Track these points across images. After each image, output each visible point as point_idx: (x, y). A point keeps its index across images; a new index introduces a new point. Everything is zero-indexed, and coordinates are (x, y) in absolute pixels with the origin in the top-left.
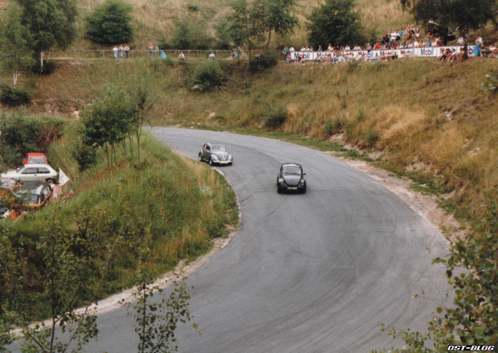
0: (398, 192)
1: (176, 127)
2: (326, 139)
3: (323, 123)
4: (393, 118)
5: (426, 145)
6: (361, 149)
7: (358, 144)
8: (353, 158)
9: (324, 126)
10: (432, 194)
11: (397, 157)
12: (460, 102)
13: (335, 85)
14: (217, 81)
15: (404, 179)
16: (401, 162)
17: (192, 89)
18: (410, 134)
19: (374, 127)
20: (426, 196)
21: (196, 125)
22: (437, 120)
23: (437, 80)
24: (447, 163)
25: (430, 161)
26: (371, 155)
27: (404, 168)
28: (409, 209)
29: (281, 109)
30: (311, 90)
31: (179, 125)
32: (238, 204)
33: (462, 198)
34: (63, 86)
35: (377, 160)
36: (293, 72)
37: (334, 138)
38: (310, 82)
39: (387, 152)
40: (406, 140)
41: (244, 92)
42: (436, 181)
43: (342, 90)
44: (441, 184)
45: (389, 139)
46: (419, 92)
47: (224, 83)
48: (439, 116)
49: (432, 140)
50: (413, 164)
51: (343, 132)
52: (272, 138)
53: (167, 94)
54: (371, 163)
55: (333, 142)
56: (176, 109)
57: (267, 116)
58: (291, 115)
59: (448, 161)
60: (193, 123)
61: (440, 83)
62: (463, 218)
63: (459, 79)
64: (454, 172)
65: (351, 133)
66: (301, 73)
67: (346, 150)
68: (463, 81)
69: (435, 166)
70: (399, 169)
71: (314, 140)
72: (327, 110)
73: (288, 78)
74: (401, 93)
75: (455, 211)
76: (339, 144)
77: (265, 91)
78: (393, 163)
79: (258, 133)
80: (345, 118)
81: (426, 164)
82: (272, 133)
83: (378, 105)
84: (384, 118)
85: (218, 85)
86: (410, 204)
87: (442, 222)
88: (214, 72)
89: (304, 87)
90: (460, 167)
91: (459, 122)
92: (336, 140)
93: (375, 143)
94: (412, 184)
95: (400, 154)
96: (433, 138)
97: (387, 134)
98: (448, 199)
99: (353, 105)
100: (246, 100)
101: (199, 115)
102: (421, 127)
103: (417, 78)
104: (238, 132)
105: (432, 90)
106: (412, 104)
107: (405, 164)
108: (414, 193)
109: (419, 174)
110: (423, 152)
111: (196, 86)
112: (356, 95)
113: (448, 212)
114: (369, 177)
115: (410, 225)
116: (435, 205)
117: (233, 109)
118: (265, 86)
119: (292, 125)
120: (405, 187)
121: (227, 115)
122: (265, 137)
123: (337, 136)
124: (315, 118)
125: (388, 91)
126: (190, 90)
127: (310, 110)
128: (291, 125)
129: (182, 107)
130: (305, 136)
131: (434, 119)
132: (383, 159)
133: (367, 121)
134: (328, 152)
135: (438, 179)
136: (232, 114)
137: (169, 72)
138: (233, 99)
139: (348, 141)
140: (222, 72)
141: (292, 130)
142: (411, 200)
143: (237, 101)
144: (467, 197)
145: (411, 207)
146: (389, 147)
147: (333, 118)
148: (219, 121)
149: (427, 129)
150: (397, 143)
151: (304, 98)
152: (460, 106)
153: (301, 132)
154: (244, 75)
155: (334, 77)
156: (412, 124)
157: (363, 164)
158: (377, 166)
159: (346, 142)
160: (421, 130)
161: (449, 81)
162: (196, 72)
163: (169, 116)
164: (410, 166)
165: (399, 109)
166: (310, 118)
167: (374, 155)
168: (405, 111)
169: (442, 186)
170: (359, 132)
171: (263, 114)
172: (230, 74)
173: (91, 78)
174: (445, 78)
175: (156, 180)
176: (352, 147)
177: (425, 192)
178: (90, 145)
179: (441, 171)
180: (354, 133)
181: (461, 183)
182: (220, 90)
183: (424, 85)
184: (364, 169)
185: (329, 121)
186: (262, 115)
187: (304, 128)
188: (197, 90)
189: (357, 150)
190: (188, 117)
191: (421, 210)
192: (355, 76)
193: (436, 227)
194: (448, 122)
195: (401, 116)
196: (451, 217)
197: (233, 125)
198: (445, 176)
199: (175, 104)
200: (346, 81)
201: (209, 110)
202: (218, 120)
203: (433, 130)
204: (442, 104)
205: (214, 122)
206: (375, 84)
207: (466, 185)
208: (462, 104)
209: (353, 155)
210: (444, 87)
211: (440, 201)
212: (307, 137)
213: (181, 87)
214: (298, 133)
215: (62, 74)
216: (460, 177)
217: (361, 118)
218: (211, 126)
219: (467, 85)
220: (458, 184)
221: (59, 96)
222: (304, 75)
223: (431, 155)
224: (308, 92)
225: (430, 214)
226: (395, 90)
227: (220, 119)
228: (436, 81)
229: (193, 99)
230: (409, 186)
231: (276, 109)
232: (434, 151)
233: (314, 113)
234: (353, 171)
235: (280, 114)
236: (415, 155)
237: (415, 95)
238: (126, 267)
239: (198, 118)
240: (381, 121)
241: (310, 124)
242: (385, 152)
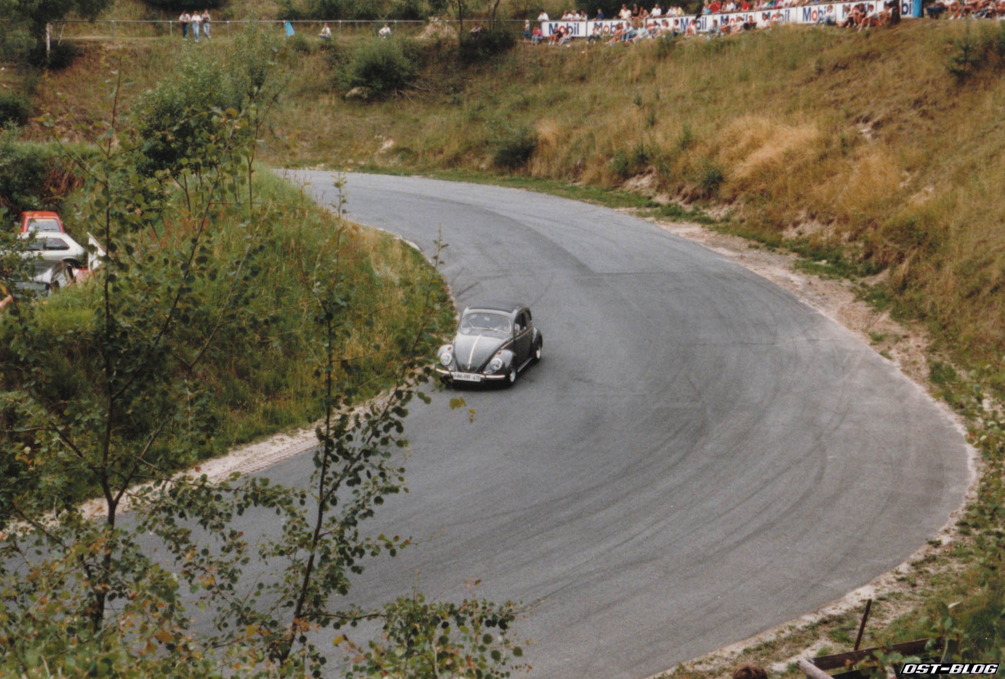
0: (772, 275)
1: (317, 168)
2: (616, 187)
3: (610, 156)
4: (753, 138)
5: (822, 187)
6: (689, 202)
7: (683, 191)
8: (673, 218)
9: (612, 160)
10: (842, 278)
11: (764, 213)
12: (888, 104)
13: (632, 82)
14: (397, 81)
15: (781, 254)
16: (772, 222)
17: (348, 95)
18: (789, 169)
19: (715, 158)
20: (829, 282)
21: (357, 165)
22: (843, 140)
23: (839, 65)
24: (869, 217)
25: (831, 217)
26: (710, 213)
27: (779, 233)
28: (797, 303)
29: (525, 131)
30: (584, 93)
31: (322, 165)
32: (452, 298)
33: (904, 280)
34: (91, 90)
35: (722, 221)
36: (547, 61)
37: (632, 183)
38: (582, 79)
39: (742, 206)
40: (780, 181)
41: (449, 100)
42: (846, 255)
43: (646, 92)
44: (857, 258)
45: (746, 179)
46: (803, 88)
47: (410, 84)
48: (847, 132)
49: (833, 178)
50: (796, 224)
51: (650, 172)
52: (509, 187)
53: (297, 105)
54: (712, 226)
55: (631, 192)
56: (316, 133)
57: (498, 144)
58: (546, 142)
59: (869, 214)
60: (350, 161)
61: (847, 71)
62: (911, 318)
63: (883, 62)
64: (883, 235)
65: (667, 171)
66: (563, 61)
67: (657, 205)
68: (893, 63)
69: (844, 227)
70: (768, 235)
71: (593, 188)
72: (616, 130)
73: (538, 73)
74: (765, 93)
75: (892, 306)
76: (643, 194)
77: (491, 97)
78: (755, 226)
79: (479, 177)
80: (654, 143)
81: (823, 223)
82: (507, 177)
83: (719, 117)
84: (734, 140)
85: (398, 88)
86: (798, 296)
87: (869, 326)
88: (390, 62)
89: (569, 89)
90: (897, 224)
91: (888, 141)
92: (637, 187)
93: (718, 188)
94: (798, 261)
95: (769, 206)
96: (836, 173)
97: (742, 170)
98: (876, 285)
99: (670, 119)
100: (455, 115)
101: (362, 144)
102: (811, 153)
103: (798, 64)
104: (440, 177)
105: (830, 84)
106: (789, 112)
107: (781, 227)
108: (805, 276)
109: (811, 241)
110: (817, 202)
111: (355, 91)
112: (677, 99)
113: (879, 309)
114: (711, 251)
115: (804, 333)
116: (851, 297)
117: (429, 133)
118: (492, 89)
119: (548, 161)
120: (784, 267)
121: (418, 144)
122: (495, 184)
123: (639, 179)
124: (594, 148)
125: (739, 90)
126: (344, 98)
127: (583, 132)
128: (546, 160)
129: (327, 129)
130: (575, 182)
131: (835, 138)
132: (736, 218)
133: (698, 147)
134: (622, 209)
135: (850, 249)
136: (427, 142)
137: (300, 64)
138: (428, 114)
139: (660, 189)
140: (406, 63)
141: (548, 172)
142: (799, 289)
143: (437, 118)
144: (917, 278)
145: (801, 301)
146: (746, 196)
147: (631, 145)
148: (403, 158)
149: (823, 157)
150: (763, 185)
151: (569, 109)
152: (888, 111)
153: (567, 174)
154: (449, 67)
155: (630, 69)
156: (793, 148)
157: (696, 228)
158: (725, 231)
159: (657, 191)
160: (811, 158)
161: (863, 66)
162: (354, 62)
163: (303, 150)
164: (790, 228)
165: (765, 122)
166: (583, 146)
167: (716, 212)
168: (777, 124)
169: (860, 262)
170: (685, 168)
171: (490, 140)
172: (423, 66)
173: (146, 76)
174: (855, 61)
175: (287, 243)
176: (671, 199)
177: (826, 275)
178: (152, 175)
179: (856, 235)
180: (673, 170)
181: (899, 253)
182: (403, 96)
183: (813, 75)
184: (698, 237)
185: (622, 152)
186: (487, 143)
187: (572, 167)
188: (357, 97)
189: (680, 203)
190: (339, 151)
191: (823, 305)
192: (671, 66)
193: (858, 335)
194: (866, 142)
195: (770, 135)
196: (885, 316)
197: (429, 165)
198: (866, 243)
199: (313, 124)
200: (654, 75)
201: (381, 136)
202: (400, 155)
203: (835, 158)
204: (853, 110)
205: (392, 158)
206: (711, 78)
207: (911, 257)
208: (892, 107)
209: (674, 214)
210: (854, 77)
211: (860, 288)
212: (577, 184)
213: (326, 91)
214: (560, 176)
215: (88, 69)
216: (897, 243)
217: (687, 143)
218: (387, 166)
219: (902, 70)
220: (894, 255)
221: (83, 111)
222: (570, 66)
223: (834, 206)
224: (578, 97)
225: (842, 311)
226: (754, 86)
227: (404, 152)
228: (836, 66)
229: (349, 114)
230: (792, 265)
231: (516, 131)
232: (840, 197)
233: (591, 136)
234: (678, 241)
235: (522, 139)
236: (800, 208)
237: (795, 94)
238: (234, 405)
239: (360, 151)
240: (729, 146)
241: (584, 159)
242: (739, 204)
